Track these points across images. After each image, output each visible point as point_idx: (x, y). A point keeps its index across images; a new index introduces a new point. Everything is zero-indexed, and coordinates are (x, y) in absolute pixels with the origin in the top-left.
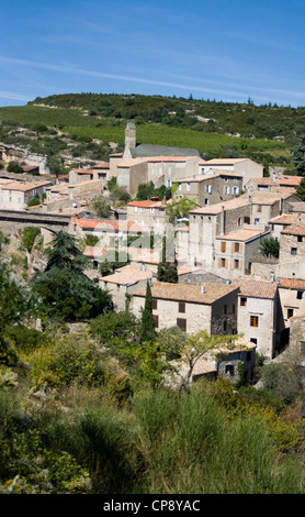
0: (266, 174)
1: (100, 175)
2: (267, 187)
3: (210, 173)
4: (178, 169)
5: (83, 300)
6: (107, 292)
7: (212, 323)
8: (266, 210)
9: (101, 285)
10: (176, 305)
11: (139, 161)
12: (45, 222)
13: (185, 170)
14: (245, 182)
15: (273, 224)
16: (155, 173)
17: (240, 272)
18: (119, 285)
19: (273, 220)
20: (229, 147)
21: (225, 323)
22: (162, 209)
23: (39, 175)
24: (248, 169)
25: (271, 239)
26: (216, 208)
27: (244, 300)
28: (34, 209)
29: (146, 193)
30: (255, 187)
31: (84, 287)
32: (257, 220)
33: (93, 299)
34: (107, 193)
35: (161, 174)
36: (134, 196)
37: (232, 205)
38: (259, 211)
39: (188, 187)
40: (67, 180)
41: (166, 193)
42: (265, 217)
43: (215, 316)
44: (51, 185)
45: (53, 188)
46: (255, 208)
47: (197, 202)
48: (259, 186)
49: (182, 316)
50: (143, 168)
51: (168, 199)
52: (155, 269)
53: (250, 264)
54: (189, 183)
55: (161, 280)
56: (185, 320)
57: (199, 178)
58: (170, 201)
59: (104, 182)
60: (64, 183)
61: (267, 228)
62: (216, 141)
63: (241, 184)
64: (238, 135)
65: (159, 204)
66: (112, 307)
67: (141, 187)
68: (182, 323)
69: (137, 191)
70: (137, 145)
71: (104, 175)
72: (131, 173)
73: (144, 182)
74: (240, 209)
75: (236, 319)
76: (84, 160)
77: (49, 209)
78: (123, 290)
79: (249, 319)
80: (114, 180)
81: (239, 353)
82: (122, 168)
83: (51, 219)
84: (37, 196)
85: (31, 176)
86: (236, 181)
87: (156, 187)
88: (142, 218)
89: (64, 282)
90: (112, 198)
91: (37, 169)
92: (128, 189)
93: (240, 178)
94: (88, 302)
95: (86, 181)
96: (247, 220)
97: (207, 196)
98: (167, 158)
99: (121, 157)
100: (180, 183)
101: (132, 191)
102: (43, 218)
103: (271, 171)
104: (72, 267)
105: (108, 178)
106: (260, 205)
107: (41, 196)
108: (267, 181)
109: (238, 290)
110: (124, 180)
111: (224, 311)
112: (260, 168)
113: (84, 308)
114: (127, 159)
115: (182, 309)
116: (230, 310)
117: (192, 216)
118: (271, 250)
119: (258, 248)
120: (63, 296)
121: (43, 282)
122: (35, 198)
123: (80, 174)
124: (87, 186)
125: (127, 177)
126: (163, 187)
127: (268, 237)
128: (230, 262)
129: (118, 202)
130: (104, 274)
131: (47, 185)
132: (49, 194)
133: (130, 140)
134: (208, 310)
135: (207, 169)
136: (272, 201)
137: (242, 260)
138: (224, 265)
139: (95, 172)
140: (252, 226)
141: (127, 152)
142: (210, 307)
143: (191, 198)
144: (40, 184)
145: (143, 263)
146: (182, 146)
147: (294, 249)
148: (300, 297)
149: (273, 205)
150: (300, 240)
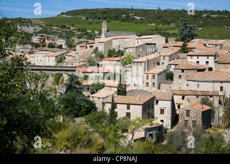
0: (167, 41)
1: (90, 46)
2: (167, 47)
3: (141, 42)
4: (127, 42)
5: (82, 106)
6: (93, 102)
7: (143, 114)
8: (167, 58)
9: (91, 99)
10: (126, 106)
11: (108, 39)
12: (65, 70)
13: (130, 42)
14: (157, 46)
15: (170, 65)
16: (116, 44)
17: (155, 88)
18: (99, 98)
19: (170, 63)
20: (149, 30)
21: (149, 113)
22: (119, 61)
23: (62, 48)
24: (158, 40)
25: (170, 72)
26: (144, 59)
27: (157, 102)
28: (60, 65)
29: (112, 54)
30: (162, 48)
31: (83, 100)
32: (163, 63)
33: (87, 106)
34: (93, 55)
35: (118, 44)
36: (106, 56)
37: (151, 57)
38: (164, 59)
39: (131, 50)
40: (75, 50)
41: (121, 53)
42: (166, 62)
43: (144, 110)
44: (68, 52)
45: (69, 54)
46: (162, 58)
47: (135, 56)
48: (164, 47)
49: (128, 111)
50: (110, 42)
51: (121, 56)
52: (116, 90)
53: (160, 84)
54: (131, 48)
55: (119, 94)
56: (130, 113)
57: (136, 45)
58: (123, 57)
59: (92, 50)
60: (73, 52)
62: (143, 27)
63: (155, 47)
64: (154, 24)
65: (117, 58)
66: (96, 109)
67: (110, 51)
68: (128, 115)
69: (107, 53)
70: (107, 31)
71: (92, 46)
72: (105, 44)
73: (110, 49)
74: (155, 59)
75: (154, 111)
76: (83, 40)
77: (67, 64)
78: (101, 100)
79: (160, 111)
80: (97, 48)
81: (155, 127)
82: (100, 43)
83: (68, 69)
84: (61, 58)
85: (59, 49)
86: (153, 46)
87: (116, 51)
88: (109, 66)
89: (74, 98)
90: (96, 57)
91: (62, 45)
92: (103, 53)
93: (155, 44)
94: (85, 108)
95: (84, 50)
96: (158, 64)
97: (139, 53)
98: (121, 37)
99: (100, 38)
100: (127, 48)
101: (105, 53)
102: (64, 69)
103: (169, 40)
104: (77, 91)
105: (94, 48)
106: (164, 56)
107: (63, 58)
108: (167, 45)
109: (154, 97)
110: (101, 48)
111: (148, 108)
112: (164, 39)
113: (82, 110)
114: (103, 38)
115: (128, 108)
116: (151, 107)
117: (133, 63)
118: (170, 77)
119: (163, 76)
120: (73, 105)
121: (64, 99)
122: (60, 59)
123: (81, 47)
124: (84, 52)
125: (103, 47)
126: (120, 51)
127: (168, 71)
128: (150, 84)
129: (98, 59)
130: (92, 93)
131: (66, 53)
132: (67, 57)
133: (104, 29)
134: (140, 108)
135: (139, 40)
136: (169, 54)
137: (156, 83)
138: (148, 86)
139: (88, 46)
140: (160, 66)
141: (103, 35)
143: (132, 55)
144: (63, 52)
145: (110, 87)
146: (128, 31)
147: (180, 76)
148: (183, 98)
149: (170, 56)
150: (183, 71)
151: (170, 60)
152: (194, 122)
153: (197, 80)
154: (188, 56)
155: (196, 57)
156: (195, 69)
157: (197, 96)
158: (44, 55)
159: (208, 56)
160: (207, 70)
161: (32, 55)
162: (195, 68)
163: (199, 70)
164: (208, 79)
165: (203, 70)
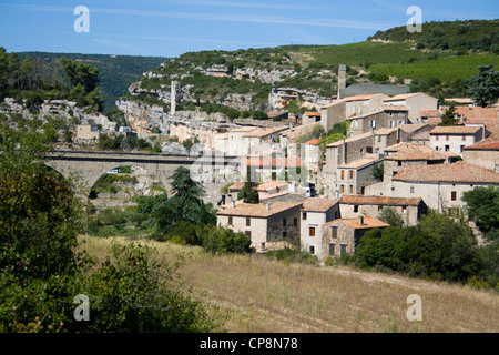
8: (384, 139)
10: (244, 220)
13: (369, 107)
14: (410, 115)
15: (388, 152)
16: (350, 113)
19: (388, 148)
21: (285, 233)
27: (305, 215)
32: (378, 149)
38: (380, 141)
42: (383, 146)
43: (271, 227)
44: (286, 129)
45: (284, 133)
46: (377, 138)
48: (423, 118)
49: (248, 229)
50: (341, 108)
53: (363, 189)
54: (357, 119)
56: (250, 232)
57: (364, 115)
61: (381, 156)
70: (347, 85)
72: (329, 113)
73: (340, 121)
74: (362, 141)
75: (299, 230)
79: (309, 230)
82: (324, 109)
84: (274, 141)
85: (271, 122)
86: (401, 115)
88: (314, 154)
91: (286, 114)
93: (405, 112)
96: (370, 150)
100: (351, 120)
106: (380, 136)
109: (301, 207)
110: (324, 121)
112: (435, 100)
115: (248, 223)
116: (290, 223)
117: (327, 150)
119: (369, 173)
123: (310, 117)
125: (326, 117)
127: (380, 164)
133: (342, 81)
134: (264, 222)
137: (355, 185)
138: (343, 191)
140: (370, 155)
141: (338, 93)
142: (265, 220)
144: (278, 129)
147: (395, 173)
148: (356, 210)
149: (389, 135)
150: (400, 164)
151: (388, 144)
152: (343, 246)
153: (411, 178)
154: (431, 134)
155: (444, 137)
156: (423, 160)
157: (380, 207)
158: (244, 134)
159: (464, 135)
160: (446, 162)
161: (225, 135)
162: (425, 157)
163: (431, 162)
164: (430, 178)
165: (442, 161)
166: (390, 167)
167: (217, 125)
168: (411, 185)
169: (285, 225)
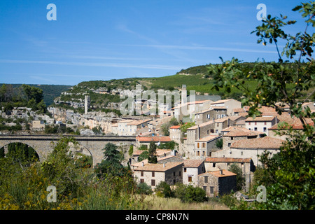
2: (238, 113)
8: (221, 125)
10: (151, 173)
15: (223, 132)
19: (223, 130)
21: (174, 180)
27: (185, 169)
32: (217, 130)
38: (218, 126)
39: (199, 116)
42: (220, 129)
43: (167, 177)
46: (216, 124)
49: (153, 178)
53: (210, 153)
56: (155, 180)
57: (203, 111)
61: (220, 134)
68: (153, 182)
74: (208, 126)
75: (182, 178)
79: (188, 178)
88: (175, 134)
93: (225, 110)
96: (212, 131)
97: (207, 120)
100: (195, 115)
108: (240, 110)
109: (183, 164)
112: (240, 104)
115: (153, 176)
116: (177, 173)
118: (220, 145)
119: (214, 144)
123: (165, 113)
127: (220, 139)
128: (201, 153)
132: (149, 126)
134: (163, 174)
135: (212, 106)
136: (223, 120)
137: (206, 151)
138: (198, 155)
139: (172, 112)
140: (214, 134)
144: (146, 120)
147: (229, 144)
148: (214, 166)
149: (223, 123)
150: (232, 139)
151: (223, 127)
152: (212, 188)
153: (241, 147)
154: (246, 122)
155: (254, 123)
157: (228, 164)
158: (126, 124)
159: (265, 122)
160: (258, 137)
161: (116, 124)
162: (246, 135)
163: (249, 137)
164: (252, 147)
165: (255, 137)
166: (226, 141)
167: (111, 119)
168: (241, 150)
169: (174, 175)
